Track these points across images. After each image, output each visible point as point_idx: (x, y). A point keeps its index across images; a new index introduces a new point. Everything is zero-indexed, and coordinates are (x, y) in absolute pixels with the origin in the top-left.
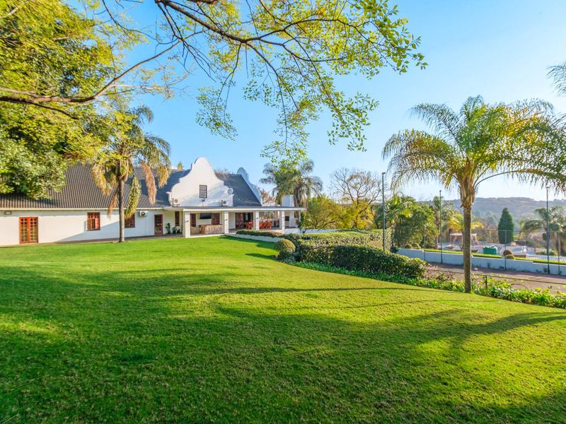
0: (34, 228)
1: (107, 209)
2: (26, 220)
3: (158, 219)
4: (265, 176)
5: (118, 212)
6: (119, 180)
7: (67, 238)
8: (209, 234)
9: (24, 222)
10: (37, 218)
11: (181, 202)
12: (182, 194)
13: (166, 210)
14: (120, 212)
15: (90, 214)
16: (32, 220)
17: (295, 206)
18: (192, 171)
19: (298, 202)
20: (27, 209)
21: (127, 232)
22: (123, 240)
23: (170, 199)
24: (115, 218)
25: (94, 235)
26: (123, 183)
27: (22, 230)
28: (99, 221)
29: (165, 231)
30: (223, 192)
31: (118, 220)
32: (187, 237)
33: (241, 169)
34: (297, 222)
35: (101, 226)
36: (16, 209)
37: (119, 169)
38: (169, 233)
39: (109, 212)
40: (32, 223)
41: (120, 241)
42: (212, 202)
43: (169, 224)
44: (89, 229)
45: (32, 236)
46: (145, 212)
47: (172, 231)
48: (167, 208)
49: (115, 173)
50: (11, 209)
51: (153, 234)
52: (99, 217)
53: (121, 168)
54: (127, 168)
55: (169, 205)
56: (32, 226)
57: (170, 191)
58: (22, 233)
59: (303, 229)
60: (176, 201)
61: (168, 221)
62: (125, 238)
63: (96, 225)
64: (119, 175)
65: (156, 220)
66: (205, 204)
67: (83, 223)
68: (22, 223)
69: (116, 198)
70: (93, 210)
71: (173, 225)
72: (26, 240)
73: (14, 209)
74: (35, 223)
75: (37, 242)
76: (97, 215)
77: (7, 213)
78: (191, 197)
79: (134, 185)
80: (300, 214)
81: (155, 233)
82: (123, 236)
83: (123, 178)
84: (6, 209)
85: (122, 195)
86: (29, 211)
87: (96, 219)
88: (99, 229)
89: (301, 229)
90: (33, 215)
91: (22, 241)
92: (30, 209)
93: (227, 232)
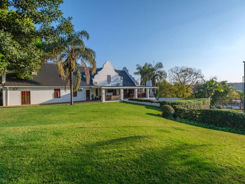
0: (28, 96)
1: (64, 87)
2: (24, 92)
3: (88, 92)
4: (137, 71)
5: (70, 89)
6: (70, 71)
7: (45, 102)
8: (113, 100)
9: (23, 93)
10: (30, 91)
11: (99, 84)
12: (99, 79)
13: (92, 88)
14: (71, 88)
15: (55, 90)
16: (27, 92)
17: (153, 86)
18: (103, 68)
19: (154, 84)
20: (25, 87)
21: (74, 99)
22: (73, 103)
23: (93, 82)
24: (68, 92)
25: (58, 100)
26: (72, 73)
27: (23, 98)
28: (60, 93)
29: (91, 99)
30: (118, 79)
31: (70, 92)
32: (103, 102)
33: (125, 68)
34: (154, 94)
35: (61, 96)
36: (19, 87)
37: (70, 65)
38: (93, 99)
39: (65, 89)
40: (27, 94)
41: (71, 104)
42: (113, 84)
43: (93, 95)
44: (55, 97)
45: (27, 101)
46: (82, 89)
47: (94, 98)
48: (92, 87)
49: (68, 67)
50: (17, 87)
51: (86, 100)
52: (60, 91)
53: (71, 65)
54: (74, 64)
55: (93, 85)
56: (27, 96)
57: (93, 78)
58: (23, 99)
59: (157, 98)
60: (97, 83)
61: (93, 93)
62: (73, 102)
63: (58, 95)
64: (70, 68)
65: (87, 93)
66: (110, 85)
67: (52, 95)
68: (22, 94)
69: (69, 81)
70: (57, 87)
71: (95, 95)
72: (25, 103)
73: (18, 87)
74: (29, 94)
75: (30, 104)
76: (59, 90)
77: (15, 89)
78: (104, 81)
79: (78, 74)
80: (155, 90)
81: (87, 100)
82: (73, 101)
83: (73, 70)
84: (14, 87)
85: (72, 79)
86: (25, 88)
87: (58, 92)
88: (60, 97)
89: (156, 98)
90: (28, 90)
91: (23, 103)
92: (26, 87)
93: (122, 99)
